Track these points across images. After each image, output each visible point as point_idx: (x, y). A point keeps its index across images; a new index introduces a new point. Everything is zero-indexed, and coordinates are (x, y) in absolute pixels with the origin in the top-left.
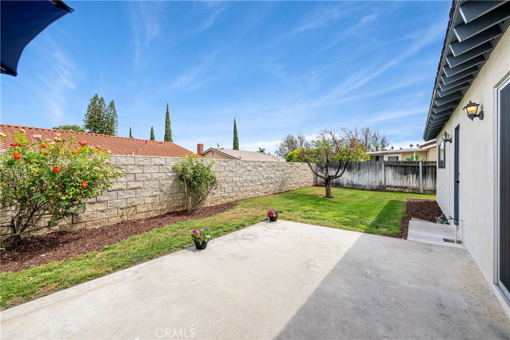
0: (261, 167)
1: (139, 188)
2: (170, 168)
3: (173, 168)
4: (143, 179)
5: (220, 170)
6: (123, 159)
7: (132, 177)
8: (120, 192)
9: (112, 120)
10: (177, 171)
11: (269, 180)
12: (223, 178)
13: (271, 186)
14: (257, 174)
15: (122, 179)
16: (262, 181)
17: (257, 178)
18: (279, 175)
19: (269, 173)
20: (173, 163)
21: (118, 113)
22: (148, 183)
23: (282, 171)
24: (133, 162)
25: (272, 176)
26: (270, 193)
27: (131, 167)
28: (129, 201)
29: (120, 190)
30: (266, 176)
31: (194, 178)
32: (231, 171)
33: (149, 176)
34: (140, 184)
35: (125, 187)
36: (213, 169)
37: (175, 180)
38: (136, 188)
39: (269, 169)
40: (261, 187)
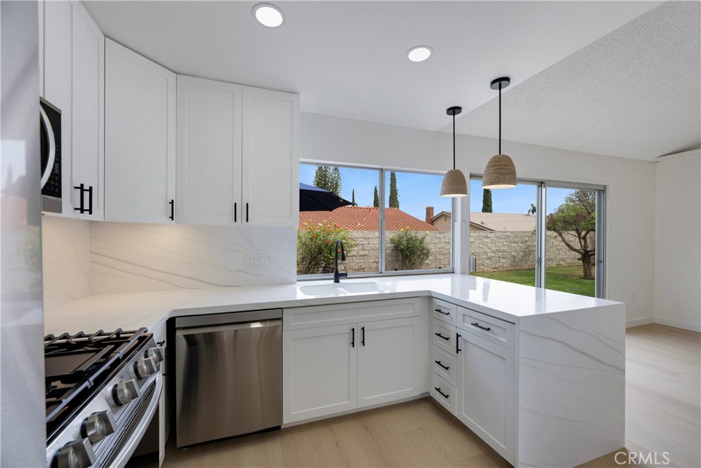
0: (488, 238)
1: (366, 255)
2: (388, 240)
3: (391, 240)
4: (369, 248)
5: (435, 242)
6: (356, 234)
7: (361, 247)
8: (354, 258)
9: (337, 183)
10: (393, 243)
11: (500, 254)
12: (438, 250)
13: (504, 260)
14: (481, 246)
15: (355, 248)
16: (490, 255)
17: (481, 251)
18: (517, 248)
19: (501, 245)
20: (391, 236)
21: (341, 175)
22: (372, 252)
23: (522, 243)
24: (362, 236)
25: (505, 248)
26: (501, 269)
27: (360, 239)
28: (360, 264)
29: (354, 256)
30: (495, 248)
31: (407, 249)
32: (447, 243)
33: (373, 246)
34: (367, 252)
35: (356, 254)
36: (427, 240)
37: (392, 250)
38: (364, 255)
39: (501, 240)
40: (488, 262)
